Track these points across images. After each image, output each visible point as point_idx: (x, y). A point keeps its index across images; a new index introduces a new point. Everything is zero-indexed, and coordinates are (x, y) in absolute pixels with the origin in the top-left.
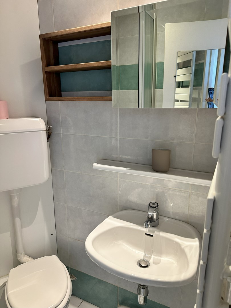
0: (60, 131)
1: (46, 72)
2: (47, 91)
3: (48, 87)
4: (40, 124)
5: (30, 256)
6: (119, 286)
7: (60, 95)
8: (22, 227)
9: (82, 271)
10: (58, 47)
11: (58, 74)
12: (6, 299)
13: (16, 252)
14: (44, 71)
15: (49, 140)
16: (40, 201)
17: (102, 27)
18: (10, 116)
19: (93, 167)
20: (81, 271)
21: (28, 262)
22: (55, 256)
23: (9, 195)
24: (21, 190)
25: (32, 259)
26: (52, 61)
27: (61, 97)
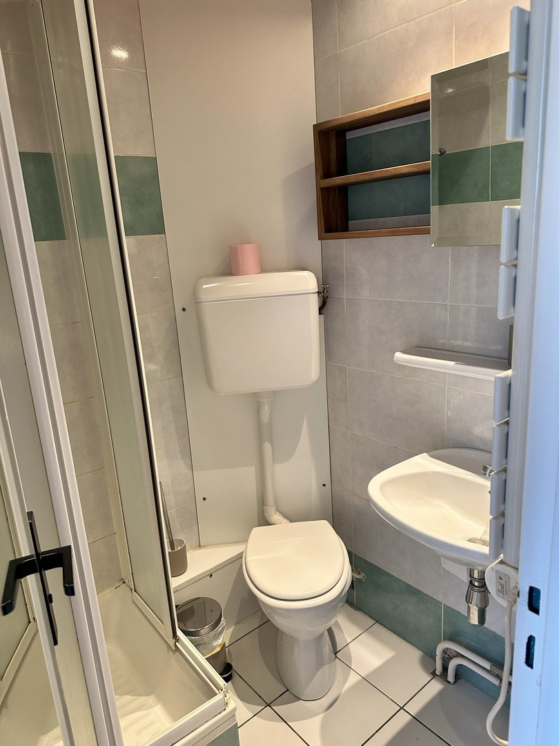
0: (343, 294)
1: (322, 189)
2: (323, 223)
3: (324, 217)
4: (308, 282)
5: (285, 516)
6: (444, 602)
7: (345, 229)
8: (274, 462)
9: (376, 564)
10: (346, 140)
11: (343, 190)
12: (244, 567)
13: (262, 502)
14: (319, 187)
15: (324, 311)
16: (305, 420)
17: (417, 102)
18: (263, 270)
19: (395, 359)
20: (373, 562)
21: (282, 526)
22: (325, 522)
23: (256, 400)
24: (275, 394)
25: (288, 521)
26: (334, 167)
27: (347, 230)
